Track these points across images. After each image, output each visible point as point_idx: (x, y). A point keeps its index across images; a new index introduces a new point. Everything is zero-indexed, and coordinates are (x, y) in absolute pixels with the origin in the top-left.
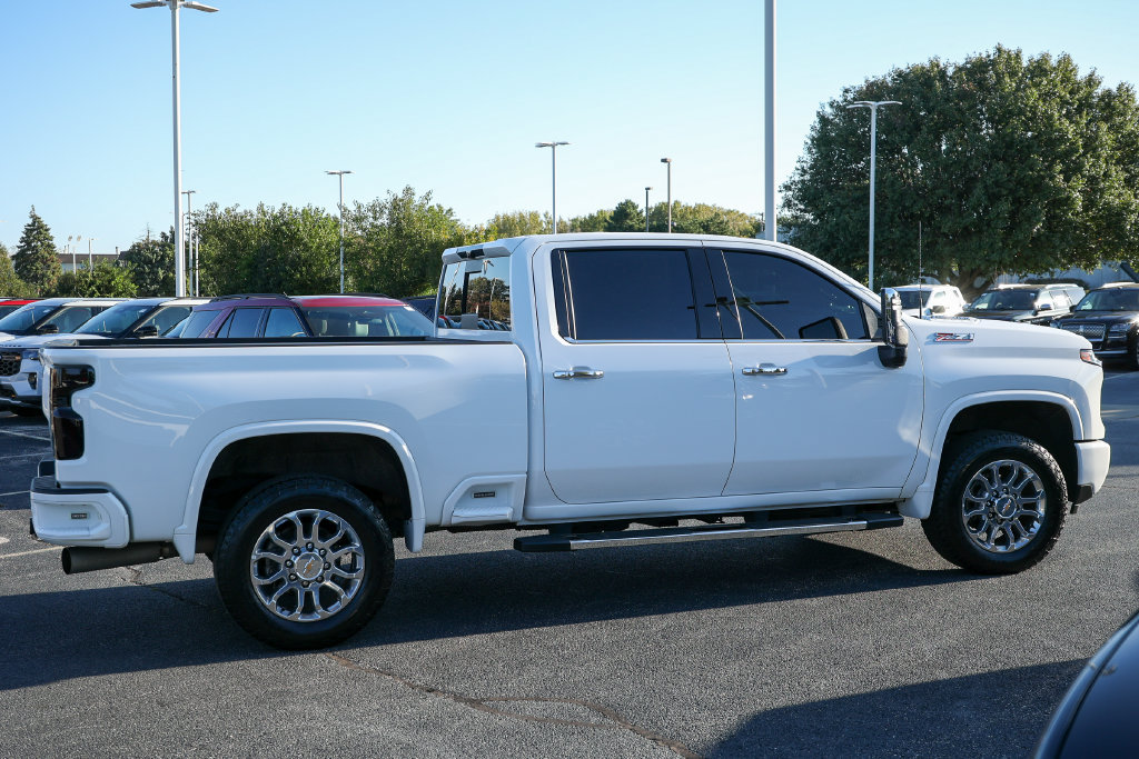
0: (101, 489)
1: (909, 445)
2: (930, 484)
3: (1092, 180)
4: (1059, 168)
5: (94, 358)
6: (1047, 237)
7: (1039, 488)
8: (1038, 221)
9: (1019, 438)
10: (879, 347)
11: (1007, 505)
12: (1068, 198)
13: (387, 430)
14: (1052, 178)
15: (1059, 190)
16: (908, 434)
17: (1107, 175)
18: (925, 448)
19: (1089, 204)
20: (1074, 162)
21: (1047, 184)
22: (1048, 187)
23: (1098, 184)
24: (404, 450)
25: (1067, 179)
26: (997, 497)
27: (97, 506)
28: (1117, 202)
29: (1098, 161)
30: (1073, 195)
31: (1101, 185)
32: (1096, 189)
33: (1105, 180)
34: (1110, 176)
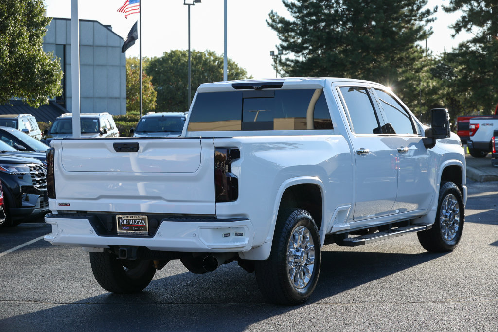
1: (432, 187)
2: (435, 207)
5: (239, 143)
9: (453, 183)
11: (452, 217)
16: (432, 182)
18: (435, 189)
27: (245, 228)
28: (26, 54)
29: (15, 23)
30: (3, 48)
31: (17, 41)
32: (14, 44)
33: (19, 37)
34: (23, 34)
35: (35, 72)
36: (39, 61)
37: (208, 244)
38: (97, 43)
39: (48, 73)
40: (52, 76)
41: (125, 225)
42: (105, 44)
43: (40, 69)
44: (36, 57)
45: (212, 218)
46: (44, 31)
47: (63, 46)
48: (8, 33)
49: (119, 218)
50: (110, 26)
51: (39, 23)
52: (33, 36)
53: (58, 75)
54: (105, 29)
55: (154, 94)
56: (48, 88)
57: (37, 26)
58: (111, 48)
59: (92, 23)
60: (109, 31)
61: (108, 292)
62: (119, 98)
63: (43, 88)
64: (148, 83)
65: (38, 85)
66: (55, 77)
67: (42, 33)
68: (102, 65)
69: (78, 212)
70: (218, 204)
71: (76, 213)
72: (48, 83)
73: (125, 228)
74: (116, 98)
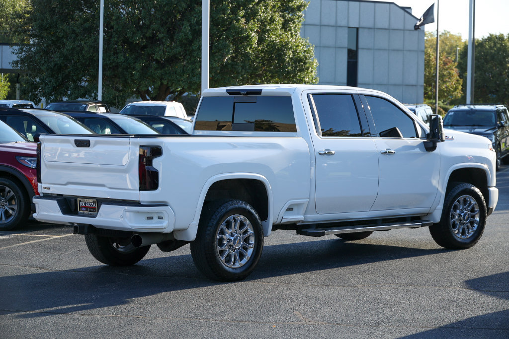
0: (164, 204)
1: (435, 187)
2: (440, 207)
3: (263, 22)
4: (242, 13)
5: (162, 142)
6: (232, 65)
7: (477, 209)
8: (228, 53)
9: (471, 185)
10: (424, 142)
11: (466, 216)
12: (248, 36)
13: (265, 178)
14: (238, 21)
15: (242, 30)
16: (435, 182)
17: (272, 20)
18: (440, 189)
19: (261, 41)
20: (251, 9)
21: (234, 25)
22: (234, 27)
23: (265, 26)
24: (269, 187)
25: (247, 22)
26: (462, 212)
27: (164, 212)
28: (279, 41)
29: (266, 9)
30: (251, 34)
31: (268, 27)
32: (265, 30)
33: (270, 23)
34: (274, 20)
35: (285, 60)
36: (291, 48)
37: (130, 225)
38: (394, 26)
39: (300, 60)
40: (305, 63)
41: (83, 207)
42: (402, 28)
43: (291, 57)
44: (288, 44)
45: (137, 204)
46: (300, 16)
47: (356, 29)
48: (258, 20)
49: (80, 201)
50: (410, 8)
51: (294, 8)
52: (289, 21)
53: (311, 62)
54: (402, 11)
55: (459, 82)
56: (300, 76)
57: (293, 10)
58: (408, 32)
59: (388, 5)
60: (406, 14)
61: (104, 264)
62: (415, 86)
63: (295, 76)
64: (453, 70)
65: (288, 73)
66: (307, 65)
67: (298, 18)
68: (398, 50)
69: (57, 194)
70: (141, 192)
71: (56, 195)
72: (300, 71)
73: (83, 209)
74: (413, 85)
